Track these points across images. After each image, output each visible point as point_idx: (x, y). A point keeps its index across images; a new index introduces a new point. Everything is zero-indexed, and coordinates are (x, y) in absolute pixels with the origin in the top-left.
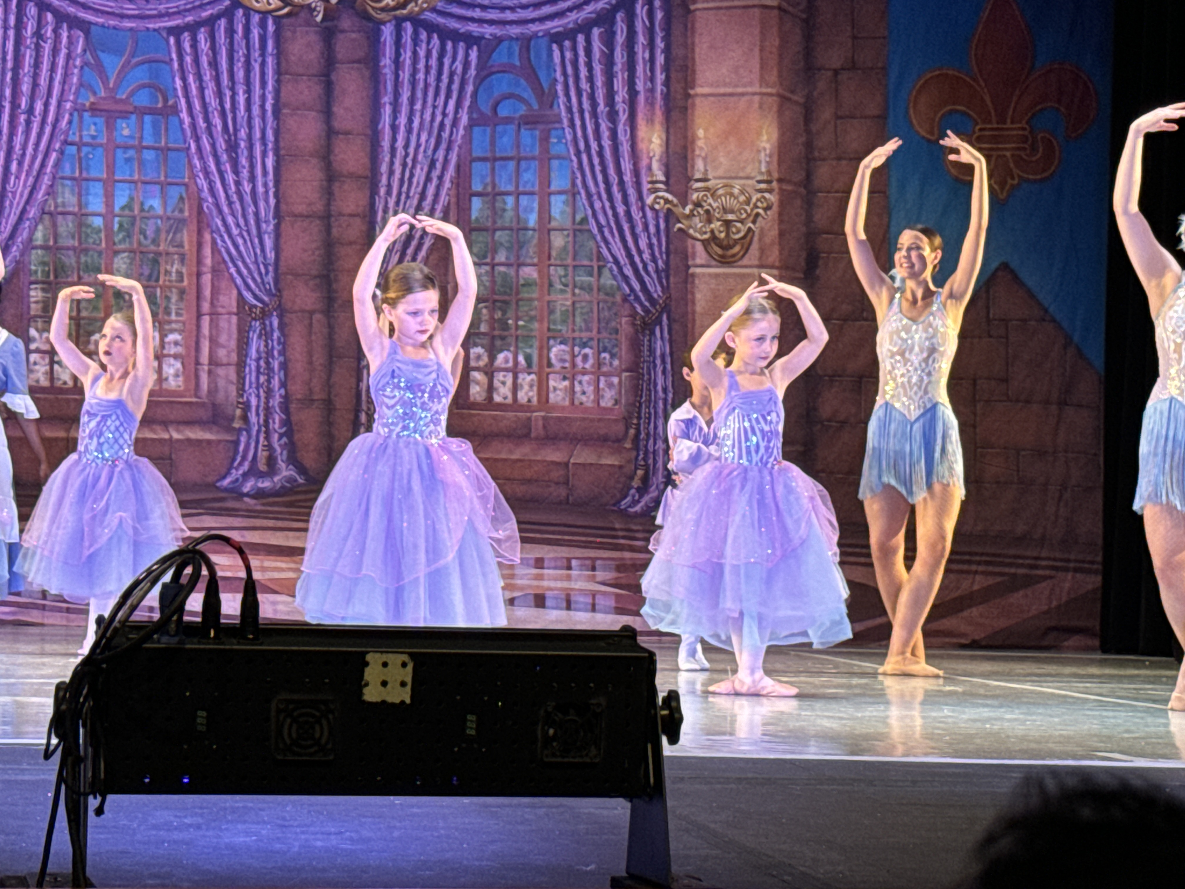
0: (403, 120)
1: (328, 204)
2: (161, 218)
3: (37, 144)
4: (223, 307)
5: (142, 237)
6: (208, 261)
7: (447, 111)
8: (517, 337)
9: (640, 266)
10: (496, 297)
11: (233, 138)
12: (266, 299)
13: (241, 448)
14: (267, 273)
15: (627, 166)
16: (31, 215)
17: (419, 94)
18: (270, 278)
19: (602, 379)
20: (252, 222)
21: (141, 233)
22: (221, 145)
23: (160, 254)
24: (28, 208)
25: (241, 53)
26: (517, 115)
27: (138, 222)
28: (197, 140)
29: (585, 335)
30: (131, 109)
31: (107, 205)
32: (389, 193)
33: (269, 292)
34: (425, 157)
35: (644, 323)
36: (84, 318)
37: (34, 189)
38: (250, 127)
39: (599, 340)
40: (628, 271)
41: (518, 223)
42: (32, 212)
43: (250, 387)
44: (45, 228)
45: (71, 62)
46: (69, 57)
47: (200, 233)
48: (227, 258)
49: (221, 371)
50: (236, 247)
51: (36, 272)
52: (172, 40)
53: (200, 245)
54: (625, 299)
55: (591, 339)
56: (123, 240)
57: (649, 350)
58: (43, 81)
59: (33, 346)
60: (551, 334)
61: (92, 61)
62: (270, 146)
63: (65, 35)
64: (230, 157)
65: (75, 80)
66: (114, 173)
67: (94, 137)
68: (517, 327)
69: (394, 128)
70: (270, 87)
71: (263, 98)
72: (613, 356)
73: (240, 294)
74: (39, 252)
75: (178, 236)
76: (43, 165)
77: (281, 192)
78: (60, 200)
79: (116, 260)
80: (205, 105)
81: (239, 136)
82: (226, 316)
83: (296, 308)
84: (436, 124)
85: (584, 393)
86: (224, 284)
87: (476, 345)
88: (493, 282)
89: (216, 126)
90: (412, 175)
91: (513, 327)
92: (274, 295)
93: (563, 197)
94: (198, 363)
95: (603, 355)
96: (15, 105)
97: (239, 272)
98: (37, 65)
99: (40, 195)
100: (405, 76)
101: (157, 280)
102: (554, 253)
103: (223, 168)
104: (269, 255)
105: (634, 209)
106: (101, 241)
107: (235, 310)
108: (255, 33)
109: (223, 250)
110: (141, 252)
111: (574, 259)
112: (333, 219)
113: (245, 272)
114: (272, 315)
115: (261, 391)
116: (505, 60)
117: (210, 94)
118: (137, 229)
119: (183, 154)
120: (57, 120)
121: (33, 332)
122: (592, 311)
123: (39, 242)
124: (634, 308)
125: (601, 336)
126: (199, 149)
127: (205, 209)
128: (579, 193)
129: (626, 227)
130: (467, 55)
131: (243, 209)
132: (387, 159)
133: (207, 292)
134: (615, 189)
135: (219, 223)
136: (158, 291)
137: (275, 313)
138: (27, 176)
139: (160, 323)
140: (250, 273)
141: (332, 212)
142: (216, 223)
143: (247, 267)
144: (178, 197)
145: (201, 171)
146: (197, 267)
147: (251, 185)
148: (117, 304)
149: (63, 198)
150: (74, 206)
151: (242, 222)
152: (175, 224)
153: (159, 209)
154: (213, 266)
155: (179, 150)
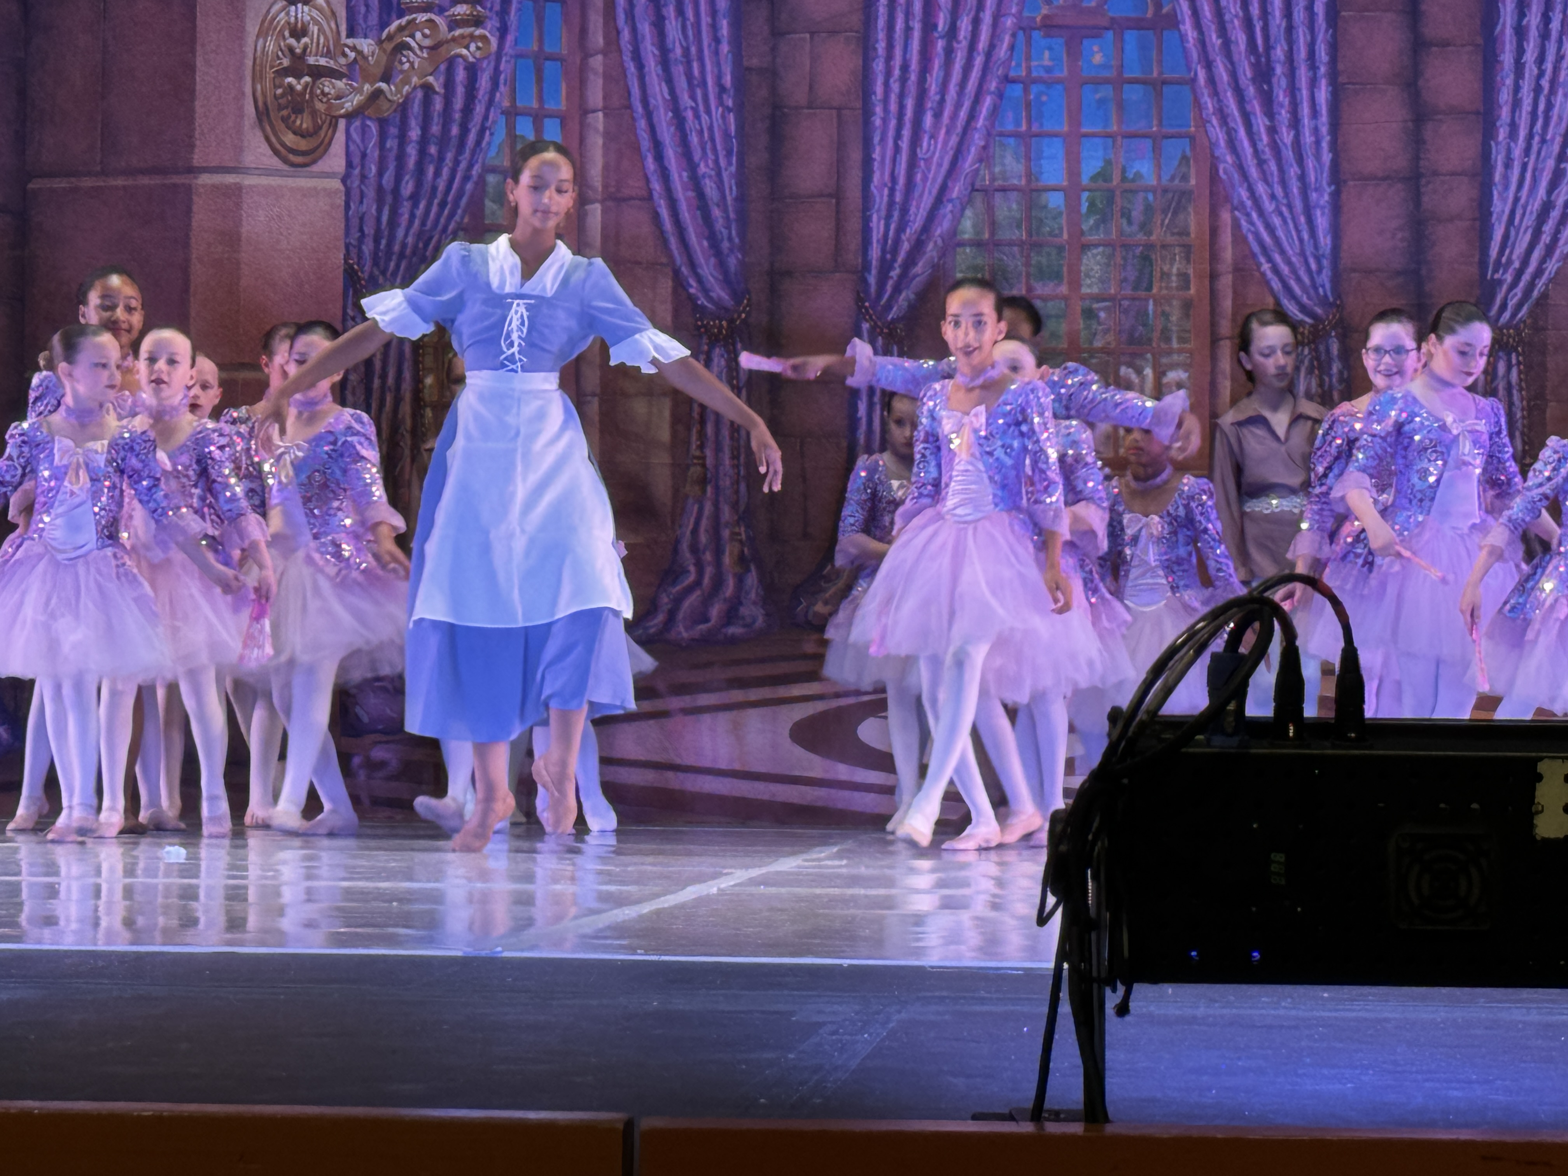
0: (1533, 19)
1: (1416, 158)
2: (1153, 190)
3: (963, 84)
5: (1124, 222)
11: (1263, 60)
12: (1319, 311)
14: (1320, 270)
16: (955, 195)
18: (1325, 278)
20: (1295, 190)
21: (1122, 215)
22: (1246, 72)
23: (1154, 247)
24: (950, 184)
27: (1118, 199)
28: (1209, 65)
30: (1105, 23)
31: (1070, 174)
32: (1513, 135)
33: (1324, 302)
37: (959, 153)
38: (1291, 41)
42: (957, 190)
44: (977, 214)
47: (1214, 213)
48: (1256, 249)
50: (1271, 230)
53: (1214, 232)
56: (1097, 226)
62: (1323, 70)
64: (1259, 89)
66: (1079, 125)
67: (1048, 70)
69: (1520, 32)
74: (968, 250)
75: (1181, 216)
76: (972, 116)
77: (1341, 142)
78: (997, 169)
79: (1084, 261)
80: (1219, 11)
81: (1273, 58)
86: (1253, 290)
89: (1237, 43)
90: (1549, 106)
92: (1331, 305)
96: (929, 26)
97: (1276, 270)
99: (968, 163)
101: (1149, 288)
103: (1248, 108)
104: (1323, 243)
106: (1061, 229)
109: (1250, 237)
110: (1123, 246)
112: (1423, 181)
113: (1285, 269)
114: (1328, 336)
118: (1116, 211)
119: (1187, 89)
120: (992, 46)
123: (966, 236)
126: (1212, 81)
127: (1222, 174)
131: (1282, 172)
132: (1509, 81)
133: (1227, 302)
135: (1244, 194)
136: (1151, 302)
137: (1333, 334)
138: (948, 132)
139: (1153, 355)
140: (1294, 271)
141: (1422, 170)
142: (1239, 195)
143: (1289, 263)
144: (1179, 156)
145: (1214, 114)
146: (1210, 264)
147: (1292, 133)
148: (1088, 327)
149: (1003, 165)
150: (1020, 177)
151: (1279, 191)
152: (1176, 198)
153: (1150, 177)
154: (1235, 263)
155: (1179, 83)
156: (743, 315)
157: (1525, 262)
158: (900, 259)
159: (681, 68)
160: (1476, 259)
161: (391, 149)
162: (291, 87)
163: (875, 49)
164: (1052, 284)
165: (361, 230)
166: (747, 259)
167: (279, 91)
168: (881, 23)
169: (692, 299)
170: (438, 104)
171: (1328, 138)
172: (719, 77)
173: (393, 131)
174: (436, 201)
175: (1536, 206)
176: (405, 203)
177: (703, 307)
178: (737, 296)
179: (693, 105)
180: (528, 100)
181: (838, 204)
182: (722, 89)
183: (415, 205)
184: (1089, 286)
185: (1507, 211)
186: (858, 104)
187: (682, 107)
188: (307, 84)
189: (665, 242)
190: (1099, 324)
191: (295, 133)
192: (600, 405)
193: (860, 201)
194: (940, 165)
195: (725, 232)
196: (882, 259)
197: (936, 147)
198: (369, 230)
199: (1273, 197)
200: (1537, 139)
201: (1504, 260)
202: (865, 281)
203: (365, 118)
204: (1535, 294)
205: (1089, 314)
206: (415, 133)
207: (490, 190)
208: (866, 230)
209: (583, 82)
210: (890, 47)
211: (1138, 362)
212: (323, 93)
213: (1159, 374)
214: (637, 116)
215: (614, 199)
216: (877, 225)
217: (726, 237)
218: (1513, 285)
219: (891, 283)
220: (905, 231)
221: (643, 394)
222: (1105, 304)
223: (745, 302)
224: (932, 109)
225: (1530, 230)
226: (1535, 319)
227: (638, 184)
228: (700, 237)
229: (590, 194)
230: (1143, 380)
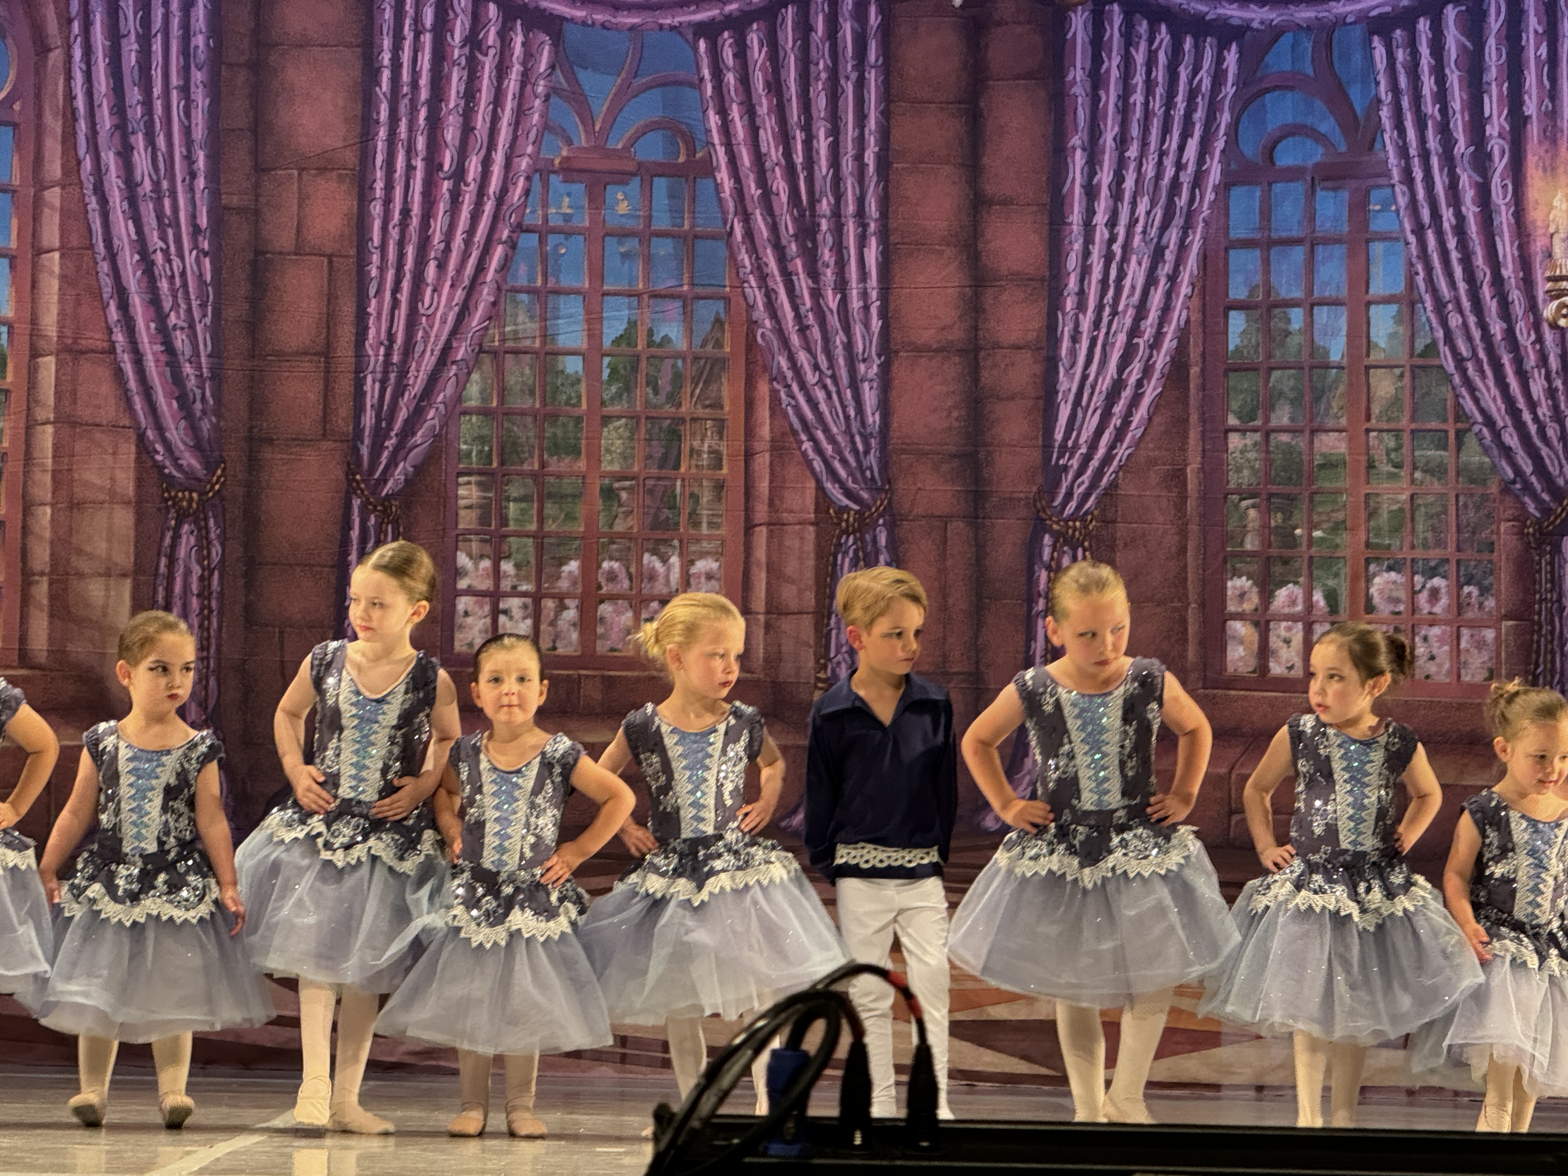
0: (1105, 177)
2: (683, 356)
3: (471, 232)
4: (791, 511)
5: (650, 390)
6: (765, 431)
7: (1184, 161)
8: (1311, 558)
9: (1533, 429)
10: (1274, 489)
11: (807, 214)
12: (865, 495)
14: (867, 452)
15: (1506, 248)
16: (459, 356)
17: (1135, 131)
18: (872, 459)
19: (1465, 632)
20: (841, 361)
21: (648, 384)
22: (788, 225)
23: (683, 420)
24: (455, 344)
25: (821, 66)
26: (1310, 163)
27: (643, 364)
28: (747, 218)
29: (1435, 554)
30: (631, 167)
31: (590, 336)
32: (1081, 306)
33: (870, 485)
34: (1144, 240)
35: (1540, 530)
36: (549, 535)
37: (465, 310)
38: (839, 196)
39: (1458, 562)
40: (1511, 439)
41: (1312, 355)
42: (462, 351)
43: (838, 652)
44: (484, 379)
45: (529, 88)
46: (525, 79)
47: (750, 383)
48: (797, 425)
49: (786, 625)
50: (813, 404)
51: (469, 454)
52: (702, 45)
53: (750, 403)
54: (1506, 488)
55: (1447, 561)
56: (619, 396)
57: (1552, 581)
58: (481, 122)
59: (462, 584)
60: (1371, 553)
61: (565, 85)
62: (872, 226)
63: (519, 40)
64: (802, 247)
65: (536, 118)
66: (601, 280)
67: (567, 218)
68: (1311, 541)
69: (1091, 192)
70: (872, 123)
71: (861, 143)
72: (1484, 591)
73: (820, 488)
74: (474, 418)
75: (714, 387)
76: (481, 268)
77: (892, 307)
78: (508, 329)
79: (605, 435)
80: (759, 158)
81: (818, 212)
82: (798, 527)
83: (919, 511)
84: (1166, 181)
85: (1432, 658)
86: (792, 471)
87: (1237, 574)
88: (1268, 462)
89: (778, 194)
90: (1121, 275)
91: (1305, 540)
92: (880, 489)
93: (1393, 308)
95: (1467, 589)
96: (433, 165)
97: (818, 449)
98: (470, 95)
99: (475, 321)
100: (1111, 98)
101: (677, 466)
102: (1376, 409)
103: (790, 268)
104: (870, 420)
105: (1521, 327)
106: (579, 397)
107: (812, 516)
108: (847, 29)
109: (790, 411)
110: (647, 418)
111: (1413, 419)
112: (982, 354)
113: (829, 449)
114: (875, 524)
116: (1287, 67)
117: (767, 137)
118: (641, 379)
119: (722, 244)
120: (504, 191)
121: (463, 559)
122: (1445, 512)
123: (474, 403)
124: (1523, 504)
125: (1462, 556)
126: (749, 234)
127: (759, 339)
128: (1423, 302)
129: (1506, 360)
130: (1219, 60)
131: (826, 340)
132: (1077, 246)
133: (763, 486)
134: (1486, 291)
135: (784, 363)
136: (679, 483)
137: (881, 521)
138: (452, 286)
139: (681, 541)
140: (839, 451)
141: (983, 342)
142: (779, 365)
143: (832, 440)
144: (712, 319)
145: (752, 272)
146: (746, 441)
147: (839, 296)
148: (608, 508)
149: (516, 324)
150: (534, 338)
151: (823, 362)
152: (708, 367)
153: (679, 342)
154: (773, 440)
155: (713, 237)
156: (217, 487)
157: (1093, 446)
158: (398, 425)
159: (151, 206)
160: (1040, 443)
163: (372, 188)
164: (567, 460)
166: (222, 424)
168: (380, 159)
169: (160, 468)
171: (878, 303)
172: (193, 216)
175: (1105, 384)
177: (170, 476)
178: (210, 466)
179: (164, 247)
181: (327, 362)
182: (196, 230)
184: (611, 462)
185: (1074, 390)
186: (353, 252)
187: (151, 249)
189: (129, 399)
190: (620, 505)
192: (51, 584)
193: (352, 361)
195: (198, 392)
196: (377, 427)
197: (439, 303)
200: (1107, 310)
201: (1070, 443)
202: (356, 451)
204: (1105, 481)
205: (609, 494)
208: (359, 393)
209: (36, 218)
210: (389, 187)
211: (663, 549)
213: (688, 563)
214: (99, 258)
215: (70, 351)
216: (371, 388)
217: (198, 397)
218: (1080, 473)
219: (386, 454)
220: (403, 395)
221: (100, 575)
222: (627, 483)
223: (219, 472)
224: (435, 258)
225: (1099, 412)
226: (1103, 511)
227: (99, 336)
228: (168, 395)
229: (42, 344)
230: (669, 570)
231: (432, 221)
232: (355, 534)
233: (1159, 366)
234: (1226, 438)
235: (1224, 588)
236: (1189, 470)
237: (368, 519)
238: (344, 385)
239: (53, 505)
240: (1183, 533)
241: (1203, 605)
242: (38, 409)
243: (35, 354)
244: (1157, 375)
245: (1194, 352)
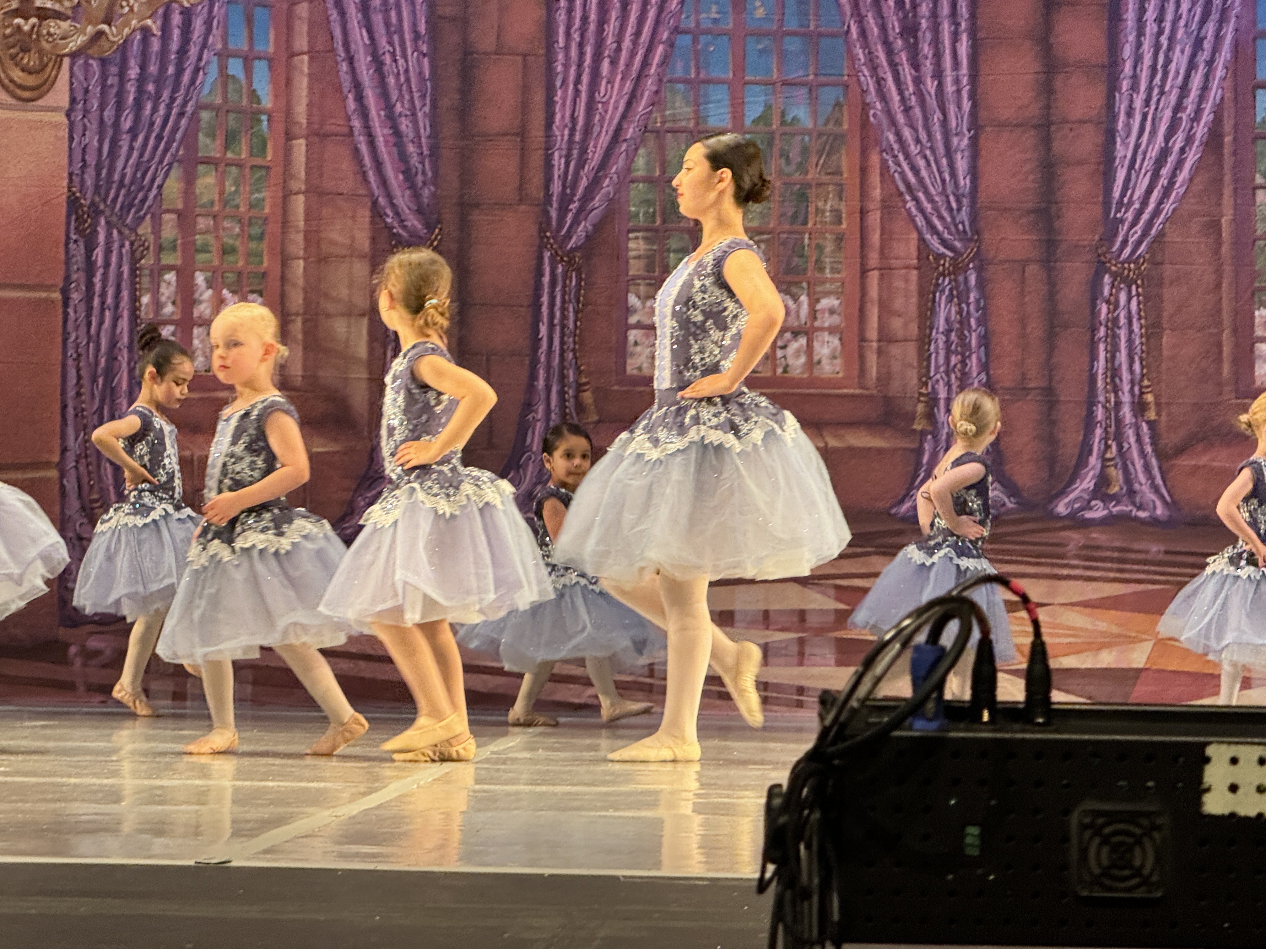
1: (1048, 107)
2: (809, 133)
3: (637, 34)
4: (898, 258)
5: (783, 161)
6: (877, 193)
11: (910, 15)
12: (958, 244)
13: (925, 460)
14: (959, 210)
16: (629, 136)
18: (964, 215)
20: (939, 136)
21: (781, 156)
22: (894, 25)
23: (808, 185)
24: (625, 126)
27: (777, 140)
28: (861, 20)
31: (734, 118)
32: (1134, 87)
33: (962, 236)
34: (1186, 32)
37: (633, 97)
42: (630, 132)
43: (937, 372)
44: (648, 153)
47: (864, 155)
48: (902, 188)
49: (895, 350)
50: (916, 170)
51: (637, 214)
53: (864, 171)
59: (633, 320)
62: (963, 25)
64: (906, 43)
66: (743, 72)
67: (715, 21)
73: (922, 238)
74: (641, 185)
75: (835, 158)
76: (645, 63)
77: (979, 90)
78: (668, 113)
81: (919, 12)
82: (904, 271)
83: (1001, 257)
86: (899, 225)
90: (1168, 61)
92: (970, 240)
94: (863, 339)
97: (920, 207)
99: (641, 107)
101: (805, 223)
103: (897, 59)
104: (962, 183)
107: (915, 262)
109: (897, 177)
110: (781, 183)
112: (1053, 128)
113: (928, 207)
114: (967, 268)
115: (953, 376)
118: (776, 152)
119: (840, 41)
121: (633, 300)
123: (640, 173)
126: (863, 33)
127: (872, 119)
131: (926, 119)
132: (1132, 38)
133: (875, 238)
135: (892, 137)
136: (807, 236)
138: (623, 78)
139: (809, 283)
140: (936, 209)
141: (1054, 118)
142: (887, 138)
143: (931, 200)
144: (833, 102)
145: (865, 64)
146: (861, 201)
147: (936, 83)
149: (674, 109)
150: (689, 119)
151: (923, 136)
152: (830, 142)
153: (807, 121)
154: (883, 201)
155: (833, 35)
156: (435, 243)
157: (1145, 202)
158: (579, 192)
159: (380, 16)
160: (1101, 199)
161: (112, 86)
162: (19, 28)
165: (84, 160)
166: (439, 192)
167: (8, 31)
169: (389, 228)
170: (155, 45)
171: (968, 87)
172: (414, 25)
173: (114, 70)
174: (154, 135)
175: (1153, 153)
176: (124, 136)
177: (398, 235)
178: (430, 226)
179: (391, 50)
180: (239, 43)
181: (522, 141)
182: (417, 36)
183: (134, 138)
184: (751, 220)
185: (1129, 155)
186: (542, 52)
187: (381, 52)
188: (33, 26)
189: (364, 174)
191: (23, 70)
192: (303, 323)
193: (543, 139)
194: (616, 108)
195: (420, 166)
196: (563, 193)
197: (612, 92)
198: (91, 159)
199: (918, 141)
200: (1156, 91)
201: (1126, 200)
202: (546, 213)
203: (88, 57)
204: (1153, 232)
206: (133, 72)
207: (203, 124)
208: (548, 167)
209: (290, 28)
211: (794, 290)
212: (49, 34)
213: (814, 302)
214: (339, 59)
215: (317, 134)
216: (558, 161)
217: (420, 171)
218: (1133, 224)
219: (570, 216)
220: (583, 168)
221: (343, 315)
222: (765, 237)
223: (437, 231)
224: (609, 56)
225: (1149, 174)
226: (1153, 255)
227: (341, 123)
228: (396, 171)
229: (296, 130)
230: (799, 306)
231: (606, 26)
232: (546, 279)
233: (1199, 136)
234: (1254, 194)
235: (1252, 317)
236: (1223, 220)
237: (556, 268)
238: (536, 160)
239: (305, 259)
240: (1219, 272)
241: (1235, 331)
242: (292, 182)
243: (289, 136)
244: (1197, 143)
245: (1228, 125)
